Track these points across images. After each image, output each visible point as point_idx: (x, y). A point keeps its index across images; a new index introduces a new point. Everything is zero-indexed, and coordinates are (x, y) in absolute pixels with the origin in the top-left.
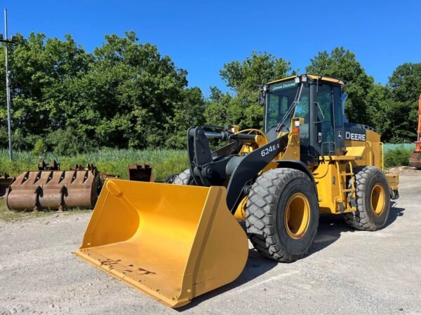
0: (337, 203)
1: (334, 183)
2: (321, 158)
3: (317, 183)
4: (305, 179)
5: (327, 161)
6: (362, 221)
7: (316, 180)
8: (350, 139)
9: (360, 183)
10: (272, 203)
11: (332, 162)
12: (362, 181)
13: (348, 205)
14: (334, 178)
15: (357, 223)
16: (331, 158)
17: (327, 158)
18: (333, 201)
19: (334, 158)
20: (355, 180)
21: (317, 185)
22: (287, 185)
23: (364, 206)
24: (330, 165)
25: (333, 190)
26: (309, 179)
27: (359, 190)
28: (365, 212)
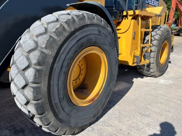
0: (134, 56)
1: (134, 39)
2: (125, 13)
3: (119, 38)
4: (104, 28)
5: (130, 16)
6: (151, 70)
7: (119, 35)
8: (148, 3)
9: (155, 39)
10: (39, 63)
11: (135, 17)
12: (157, 37)
13: (142, 58)
14: (135, 33)
15: (147, 72)
16: (134, 13)
17: (131, 12)
18: (131, 54)
19: (137, 12)
20: (151, 36)
21: (119, 40)
22: (72, 34)
23: (155, 59)
24: (133, 20)
25: (132, 44)
26: (109, 29)
27: (153, 45)
28: (155, 64)
